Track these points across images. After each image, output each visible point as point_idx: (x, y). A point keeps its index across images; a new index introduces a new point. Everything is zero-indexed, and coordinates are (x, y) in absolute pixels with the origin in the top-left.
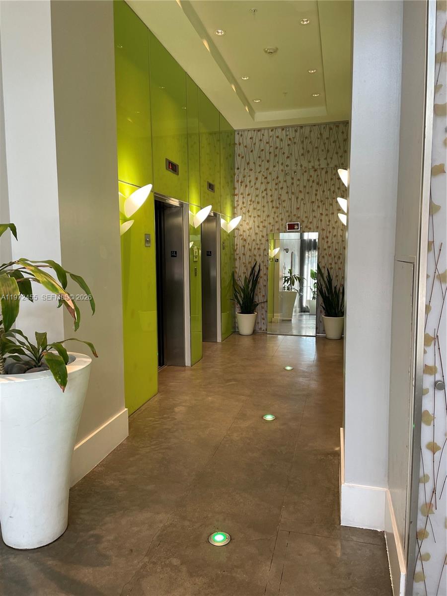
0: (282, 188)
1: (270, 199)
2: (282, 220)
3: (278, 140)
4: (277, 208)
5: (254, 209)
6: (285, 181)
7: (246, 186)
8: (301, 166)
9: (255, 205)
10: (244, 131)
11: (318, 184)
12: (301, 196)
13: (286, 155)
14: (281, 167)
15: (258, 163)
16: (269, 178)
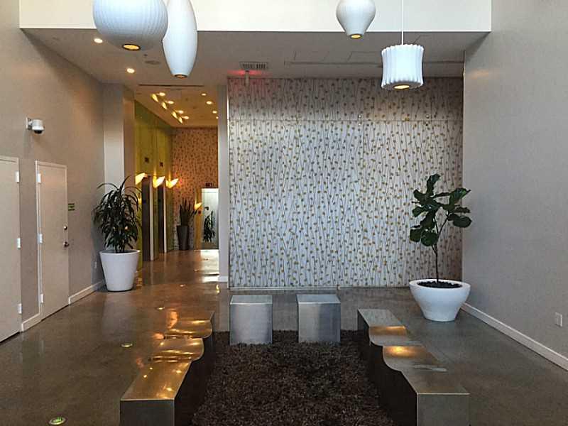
0: (202, 162)
1: (194, 169)
2: (202, 180)
3: (199, 135)
4: (199, 174)
5: (185, 174)
6: (204, 159)
7: (180, 160)
9: (186, 172)
13: (204, 143)
14: (201, 151)
15: (187, 148)
16: (194, 156)
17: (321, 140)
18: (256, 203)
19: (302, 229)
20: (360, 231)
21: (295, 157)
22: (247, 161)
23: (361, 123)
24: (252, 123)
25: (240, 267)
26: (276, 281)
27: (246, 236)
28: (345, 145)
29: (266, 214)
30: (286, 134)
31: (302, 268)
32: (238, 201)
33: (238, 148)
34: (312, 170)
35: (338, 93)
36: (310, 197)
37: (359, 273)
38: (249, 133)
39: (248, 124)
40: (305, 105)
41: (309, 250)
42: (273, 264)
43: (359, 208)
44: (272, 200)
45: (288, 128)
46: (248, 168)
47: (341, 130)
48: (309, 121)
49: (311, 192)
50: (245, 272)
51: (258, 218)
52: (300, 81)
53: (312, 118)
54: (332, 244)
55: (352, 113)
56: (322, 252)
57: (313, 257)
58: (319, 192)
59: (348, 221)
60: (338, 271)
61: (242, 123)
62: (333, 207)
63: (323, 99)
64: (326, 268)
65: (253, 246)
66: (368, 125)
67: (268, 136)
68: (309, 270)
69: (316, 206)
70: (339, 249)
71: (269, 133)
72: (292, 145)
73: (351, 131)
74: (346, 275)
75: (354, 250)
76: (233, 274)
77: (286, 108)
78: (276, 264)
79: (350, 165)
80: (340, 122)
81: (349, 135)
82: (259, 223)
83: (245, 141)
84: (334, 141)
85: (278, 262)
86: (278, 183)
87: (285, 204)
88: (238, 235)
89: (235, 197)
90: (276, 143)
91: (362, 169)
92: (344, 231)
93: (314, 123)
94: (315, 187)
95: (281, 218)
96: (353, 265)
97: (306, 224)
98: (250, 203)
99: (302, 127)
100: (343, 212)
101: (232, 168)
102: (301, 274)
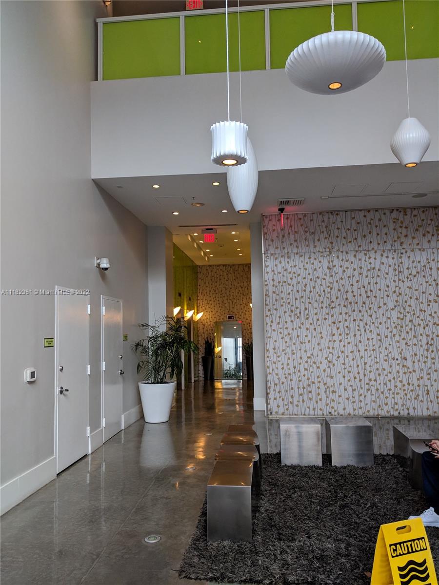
0: (224, 297)
1: (218, 302)
2: (225, 313)
3: (221, 272)
4: (222, 307)
5: (209, 308)
6: (226, 293)
7: (204, 295)
8: (234, 285)
9: (209, 305)
10: (203, 266)
11: (243, 295)
12: (235, 301)
13: (226, 279)
14: (223, 286)
15: (210, 283)
16: (217, 292)
17: (355, 270)
18: (291, 332)
19: (339, 357)
20: (399, 358)
21: (329, 287)
22: (282, 292)
23: (395, 252)
24: (286, 256)
25: (278, 395)
26: (314, 409)
27: (282, 364)
28: (379, 274)
29: (301, 343)
30: (319, 265)
31: (340, 396)
32: (274, 330)
33: (273, 280)
34: (347, 299)
35: (370, 224)
36: (345, 325)
37: (400, 402)
38: (283, 265)
39: (282, 256)
40: (337, 237)
41: (346, 378)
42: (310, 392)
43: (397, 336)
44: (307, 329)
45: (321, 259)
46: (282, 298)
47: (375, 259)
48: (342, 252)
49: (346, 320)
50: (283, 400)
51: (294, 347)
52: (332, 215)
53: (344, 248)
54: (370, 372)
55: (385, 242)
56: (360, 380)
57: (351, 386)
58: (354, 320)
59: (386, 349)
60: (378, 400)
61: (277, 256)
62: (369, 335)
63: (355, 230)
64: (365, 396)
65: (290, 374)
66: (402, 254)
67: (302, 267)
68: (348, 399)
69: (352, 334)
70: (378, 377)
71: (303, 264)
72: (325, 275)
73: (384, 260)
74: (386, 404)
75: (394, 378)
76: (271, 401)
77: (319, 240)
78: (313, 392)
79: (386, 293)
80: (374, 251)
81: (383, 264)
82: (295, 352)
83: (280, 273)
84: (368, 270)
85: (315, 391)
86: (312, 312)
87: (321, 333)
88: (275, 363)
89: (271, 326)
90: (309, 274)
91: (398, 296)
92: (382, 359)
93: (347, 253)
94: (350, 316)
95: (317, 347)
96: (393, 393)
97: (342, 352)
98: (286, 332)
99: (335, 258)
100: (380, 340)
101: (267, 299)
102: (339, 403)
